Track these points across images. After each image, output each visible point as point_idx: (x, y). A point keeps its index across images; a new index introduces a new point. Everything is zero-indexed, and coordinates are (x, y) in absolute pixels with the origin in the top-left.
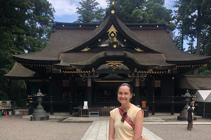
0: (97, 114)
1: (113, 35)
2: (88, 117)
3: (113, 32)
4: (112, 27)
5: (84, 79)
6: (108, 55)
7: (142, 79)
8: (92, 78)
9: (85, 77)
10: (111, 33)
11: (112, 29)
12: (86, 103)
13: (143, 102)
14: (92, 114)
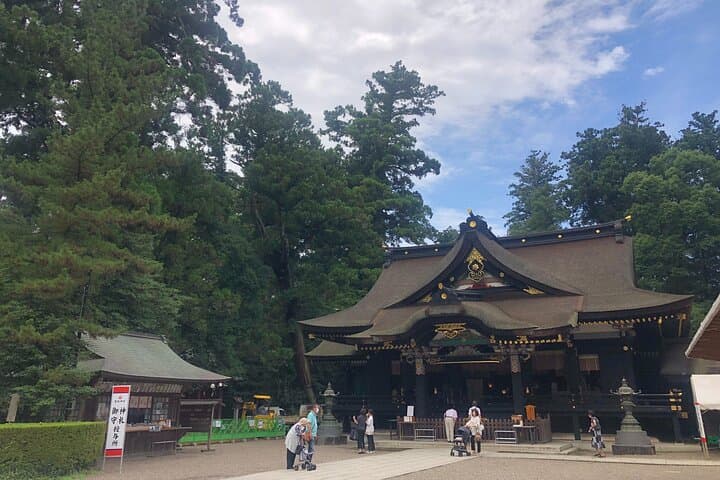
0: (430, 433)
1: (476, 266)
2: (412, 439)
3: (476, 262)
4: (475, 252)
5: (410, 359)
6: (431, 313)
7: (525, 356)
8: (424, 357)
9: (411, 356)
10: (473, 263)
11: (476, 255)
12: (410, 410)
13: (528, 407)
14: (421, 433)
